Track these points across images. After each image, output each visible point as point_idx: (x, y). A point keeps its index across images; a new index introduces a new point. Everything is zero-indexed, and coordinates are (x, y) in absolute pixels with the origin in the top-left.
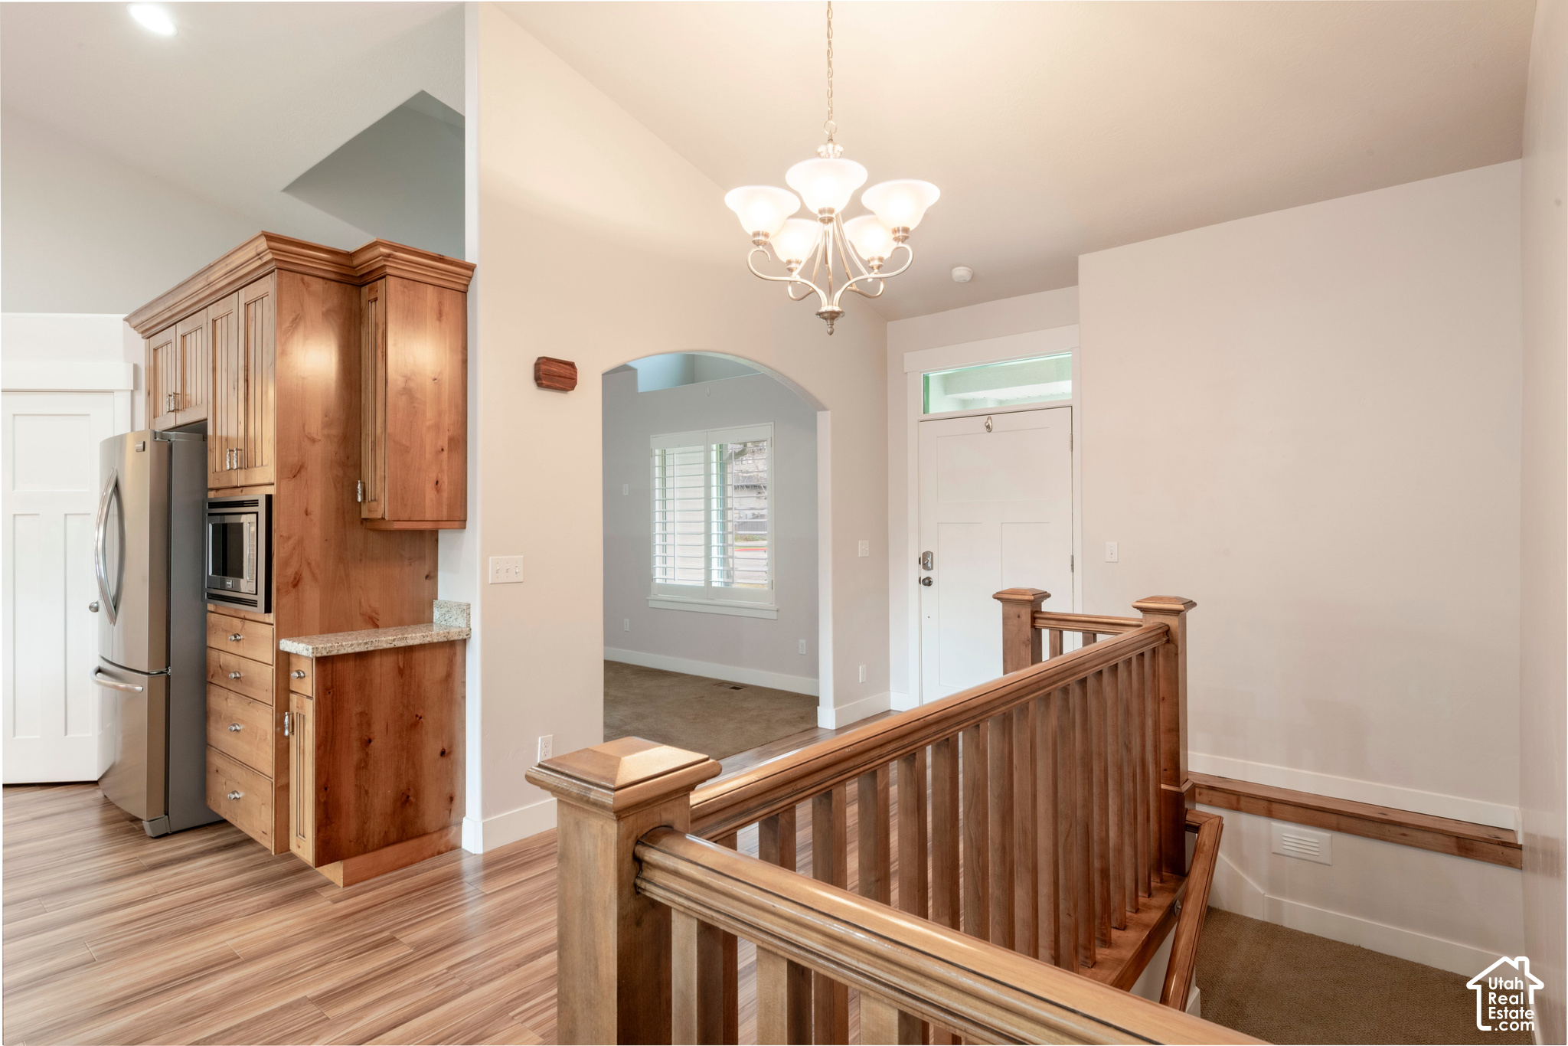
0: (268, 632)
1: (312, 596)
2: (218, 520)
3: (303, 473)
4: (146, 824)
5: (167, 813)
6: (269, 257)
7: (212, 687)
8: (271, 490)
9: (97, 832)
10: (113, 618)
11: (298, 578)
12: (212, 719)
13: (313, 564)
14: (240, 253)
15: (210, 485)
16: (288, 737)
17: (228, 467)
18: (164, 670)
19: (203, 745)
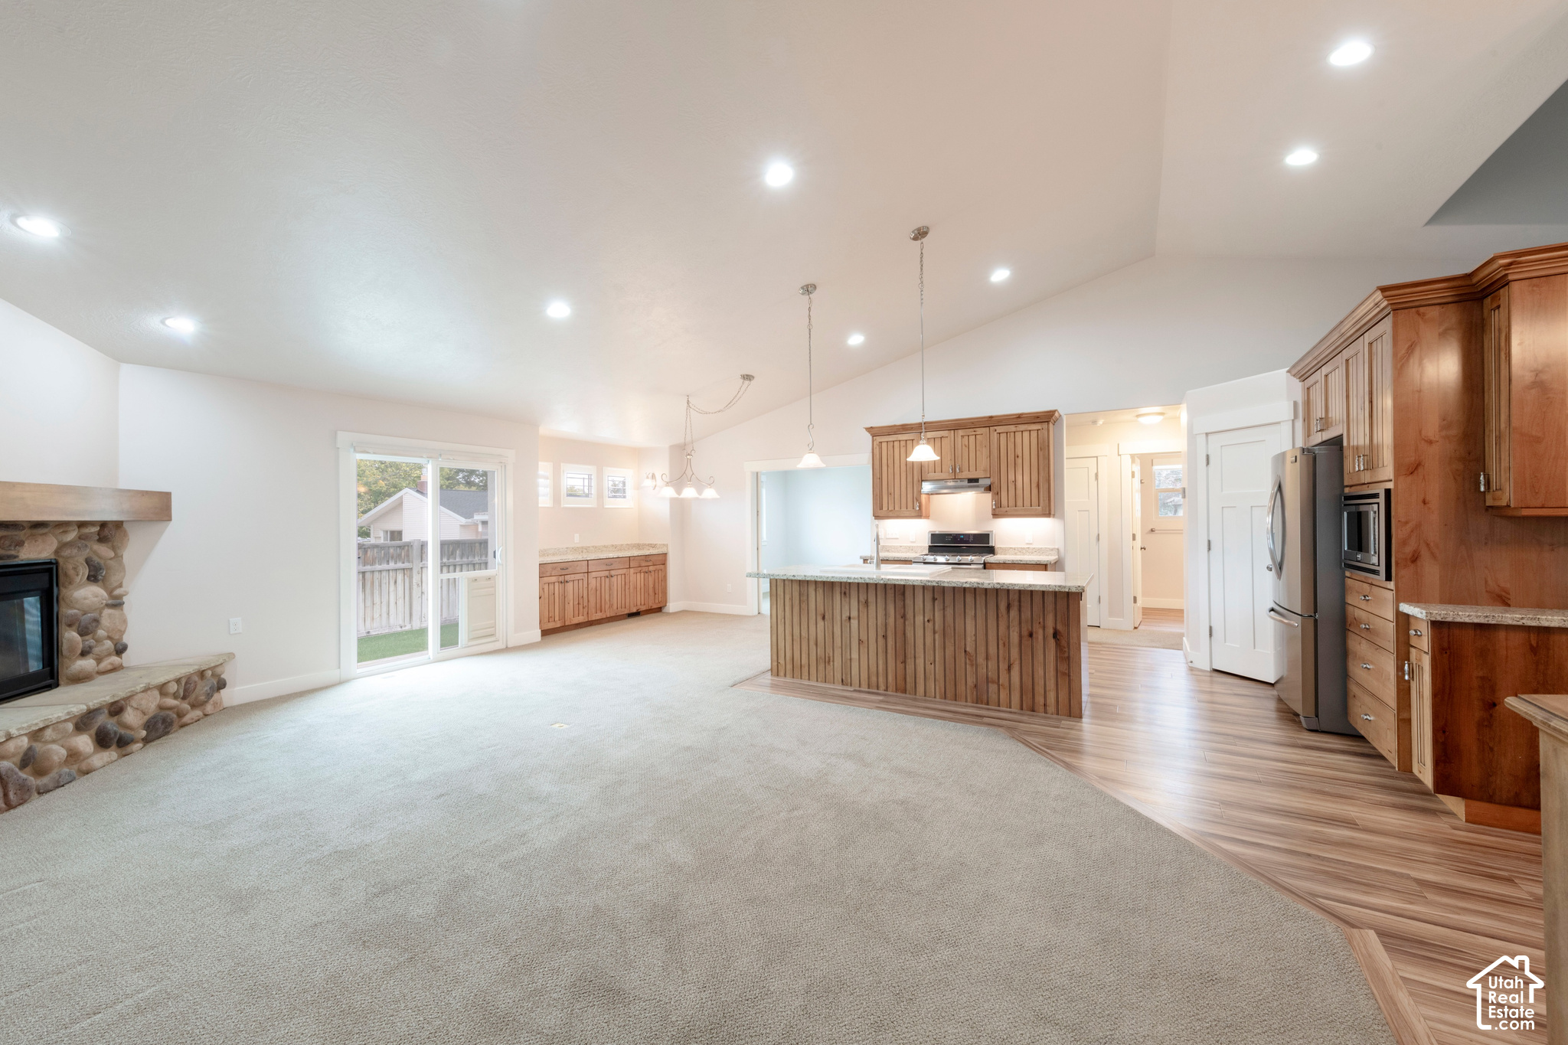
0: (1390, 596)
1: (1432, 572)
2: (1353, 509)
3: (1420, 470)
4: (1302, 719)
5: (1317, 716)
6: (1386, 303)
7: (1350, 633)
8: (1390, 485)
9: (1274, 715)
10: (1279, 575)
11: (1416, 556)
12: (1350, 658)
13: (1432, 544)
14: (1363, 307)
15: (1346, 483)
16: (1409, 682)
17: (1357, 469)
18: (1313, 615)
19: (1345, 676)
